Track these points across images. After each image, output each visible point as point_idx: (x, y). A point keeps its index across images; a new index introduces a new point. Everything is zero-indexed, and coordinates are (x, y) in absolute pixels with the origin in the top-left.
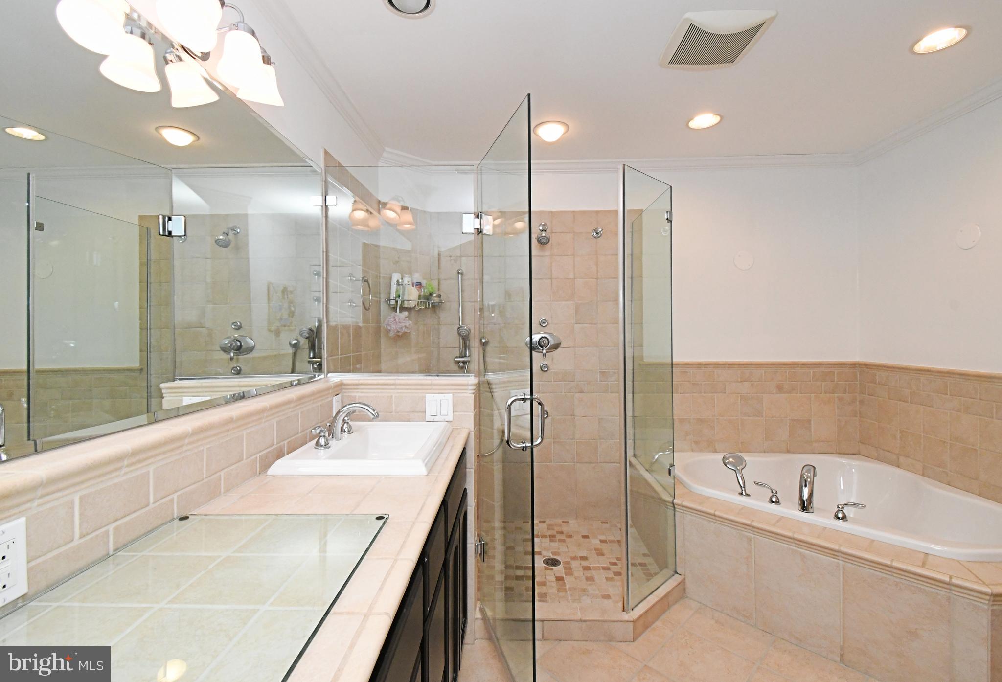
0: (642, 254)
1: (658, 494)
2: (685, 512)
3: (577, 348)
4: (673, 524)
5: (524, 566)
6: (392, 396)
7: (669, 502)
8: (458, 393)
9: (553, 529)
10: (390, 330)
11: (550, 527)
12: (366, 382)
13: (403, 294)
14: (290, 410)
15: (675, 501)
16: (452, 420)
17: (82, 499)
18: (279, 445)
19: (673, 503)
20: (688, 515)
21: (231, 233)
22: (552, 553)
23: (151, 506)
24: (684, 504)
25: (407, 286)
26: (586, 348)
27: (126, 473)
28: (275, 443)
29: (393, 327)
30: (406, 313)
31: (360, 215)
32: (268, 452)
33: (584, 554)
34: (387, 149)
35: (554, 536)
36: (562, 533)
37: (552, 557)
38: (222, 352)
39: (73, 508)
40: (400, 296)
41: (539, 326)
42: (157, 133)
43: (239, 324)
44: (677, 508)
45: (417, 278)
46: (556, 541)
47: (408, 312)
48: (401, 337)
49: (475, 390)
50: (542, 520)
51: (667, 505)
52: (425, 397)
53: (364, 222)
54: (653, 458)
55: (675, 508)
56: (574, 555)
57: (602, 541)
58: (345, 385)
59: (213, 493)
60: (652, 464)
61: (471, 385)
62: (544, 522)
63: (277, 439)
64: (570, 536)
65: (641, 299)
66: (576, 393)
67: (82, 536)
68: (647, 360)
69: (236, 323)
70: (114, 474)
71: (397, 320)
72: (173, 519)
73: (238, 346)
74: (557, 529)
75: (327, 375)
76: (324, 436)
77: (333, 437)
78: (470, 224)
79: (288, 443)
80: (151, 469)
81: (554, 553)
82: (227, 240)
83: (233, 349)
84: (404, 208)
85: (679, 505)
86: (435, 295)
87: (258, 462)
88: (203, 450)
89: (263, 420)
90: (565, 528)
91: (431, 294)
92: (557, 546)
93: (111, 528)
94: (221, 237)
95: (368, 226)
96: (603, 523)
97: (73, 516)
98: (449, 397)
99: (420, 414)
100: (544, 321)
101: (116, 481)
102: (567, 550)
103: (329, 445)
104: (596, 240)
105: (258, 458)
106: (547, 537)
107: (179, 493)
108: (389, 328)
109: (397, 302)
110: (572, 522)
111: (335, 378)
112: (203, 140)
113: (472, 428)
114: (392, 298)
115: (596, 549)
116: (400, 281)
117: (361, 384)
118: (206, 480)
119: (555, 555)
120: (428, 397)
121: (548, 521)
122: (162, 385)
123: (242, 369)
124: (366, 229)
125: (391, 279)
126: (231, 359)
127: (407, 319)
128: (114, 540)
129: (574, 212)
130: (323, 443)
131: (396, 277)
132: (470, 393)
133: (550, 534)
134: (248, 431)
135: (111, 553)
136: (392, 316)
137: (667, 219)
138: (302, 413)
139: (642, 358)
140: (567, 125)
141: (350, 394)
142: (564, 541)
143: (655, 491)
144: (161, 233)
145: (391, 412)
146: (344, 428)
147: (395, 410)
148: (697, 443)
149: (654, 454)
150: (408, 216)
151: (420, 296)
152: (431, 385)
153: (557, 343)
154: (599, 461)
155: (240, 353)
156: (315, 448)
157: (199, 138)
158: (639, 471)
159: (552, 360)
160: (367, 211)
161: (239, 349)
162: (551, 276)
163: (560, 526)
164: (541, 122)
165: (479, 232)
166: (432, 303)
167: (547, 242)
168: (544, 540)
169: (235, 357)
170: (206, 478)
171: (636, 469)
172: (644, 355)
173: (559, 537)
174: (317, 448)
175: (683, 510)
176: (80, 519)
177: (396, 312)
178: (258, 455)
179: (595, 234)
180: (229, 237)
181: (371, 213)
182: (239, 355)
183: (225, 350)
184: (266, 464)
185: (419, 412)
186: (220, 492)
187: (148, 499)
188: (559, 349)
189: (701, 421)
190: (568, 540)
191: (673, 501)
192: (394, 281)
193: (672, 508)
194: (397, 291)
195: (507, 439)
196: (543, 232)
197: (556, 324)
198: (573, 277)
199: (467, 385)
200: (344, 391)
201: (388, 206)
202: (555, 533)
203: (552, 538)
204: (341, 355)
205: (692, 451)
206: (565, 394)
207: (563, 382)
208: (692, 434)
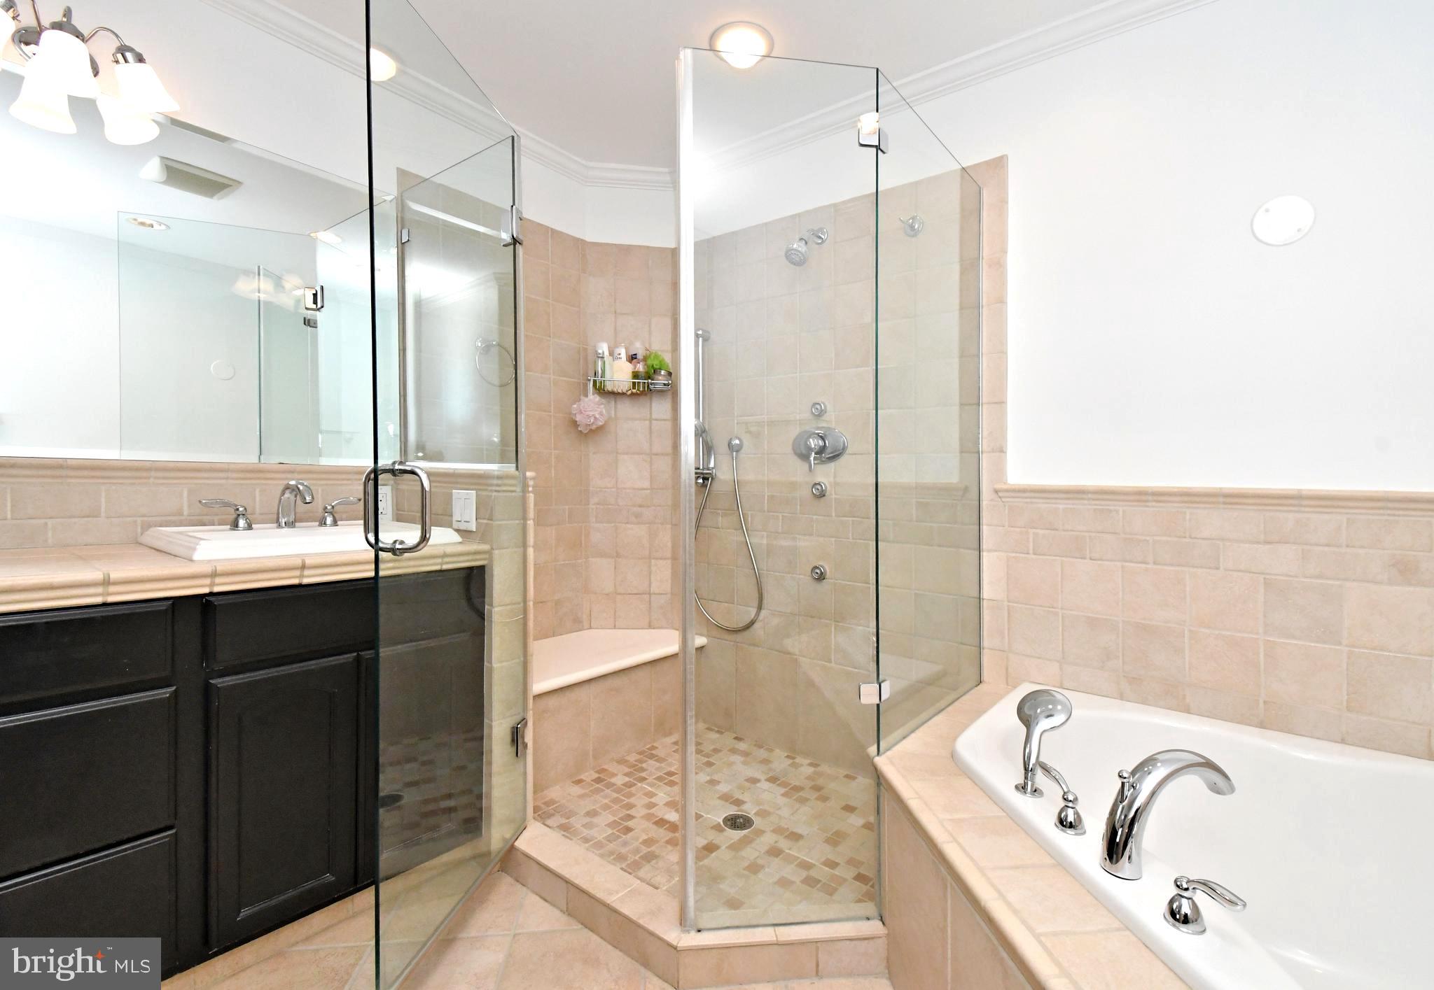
8: (481, 490)
9: (814, 781)
11: (816, 776)
16: (475, 530)
22: (760, 809)
24: (885, 768)
35: (800, 790)
37: (750, 815)
46: (791, 798)
56: (786, 827)
59: (30, 539)
63: (189, 509)
64: (825, 799)
74: (821, 781)
81: (761, 812)
86: (663, 372)
87: (139, 527)
88: (5, 488)
89: (151, 481)
91: (656, 371)
98: (472, 495)
99: (450, 518)
100: (818, 407)
102: (787, 816)
104: (910, 240)
106: (786, 787)
116: (599, 351)
127: (600, 405)
130: (241, 524)
138: (263, 490)
147: (431, 511)
148: (1131, 680)
151: (635, 373)
159: (834, 476)
162: (834, 323)
168: (777, 789)
173: (805, 793)
177: (587, 396)
178: (139, 519)
185: (449, 515)
186: (46, 542)
188: (843, 458)
189: (1142, 629)
194: (596, 367)
197: (839, 412)
198: (870, 321)
202: (807, 787)
205: (1122, 697)
206: (854, 541)
207: (851, 519)
208: (1121, 658)
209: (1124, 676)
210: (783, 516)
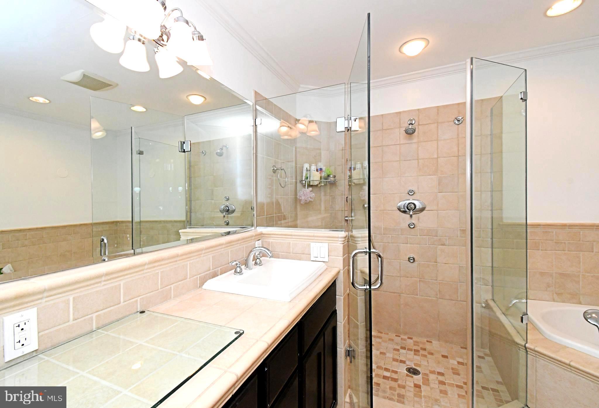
0: (502, 133)
1: (511, 336)
2: (537, 356)
3: (439, 211)
4: (525, 364)
5: (391, 369)
6: (290, 243)
7: (522, 346)
8: (333, 243)
9: (419, 346)
10: (301, 200)
11: (416, 343)
12: (275, 233)
13: (310, 176)
14: (223, 249)
15: (527, 345)
16: (328, 261)
17: (74, 298)
18: (214, 270)
19: (525, 346)
20: (540, 360)
21: (224, 148)
22: (414, 363)
23: (122, 304)
24: (537, 349)
25: (313, 171)
26: (447, 211)
27: (104, 285)
28: (211, 269)
29: (303, 198)
30: (311, 189)
31: (284, 129)
32: (206, 274)
33: (442, 371)
34: (301, 86)
35: (418, 351)
36: (425, 349)
37: (414, 367)
38: (220, 213)
39: (69, 304)
40: (307, 178)
41: (408, 195)
42: (187, 99)
43: (228, 198)
44: (529, 352)
45: (321, 165)
46: (419, 355)
47: (312, 188)
48: (308, 204)
49: (344, 241)
50: (410, 337)
51: (519, 347)
52: (310, 244)
53: (286, 134)
54: (511, 302)
55: (527, 351)
56: (433, 370)
57: (459, 363)
58: (264, 234)
59: (166, 298)
60: (508, 308)
61: (341, 238)
62: (411, 338)
63: (212, 266)
64: (432, 354)
65: (501, 171)
66: (439, 245)
67: (75, 319)
68: (505, 221)
69: (226, 197)
70: (96, 285)
71: (305, 193)
72: (138, 312)
73: (227, 210)
74: (421, 346)
75: (256, 228)
76: (239, 267)
77: (247, 267)
78: (341, 126)
79: (221, 269)
80: (122, 283)
81: (416, 365)
82: (221, 152)
83: (225, 211)
84: (311, 122)
85: (531, 349)
86: (332, 176)
87: (198, 280)
88: (158, 273)
89: (202, 256)
90: (428, 346)
91: (329, 176)
92: (419, 359)
93: (94, 315)
94: (219, 151)
95: (290, 136)
96: (462, 348)
97: (69, 308)
98: (326, 245)
99: (307, 255)
100: (412, 191)
101: (98, 289)
102: (427, 365)
103: (242, 272)
104: (457, 126)
105: (198, 278)
106: (412, 351)
107: (141, 297)
108: (301, 198)
109: (306, 181)
110: (435, 343)
111: (260, 230)
112: (209, 99)
113: (342, 268)
114: (304, 179)
115: (453, 369)
116: (308, 168)
117: (272, 234)
118: (160, 290)
119: (417, 366)
120: (312, 245)
121: (415, 339)
122: (180, 231)
123: (230, 222)
124: (289, 138)
125: (303, 167)
126: (224, 217)
127: (312, 192)
128: (96, 322)
129: (438, 106)
130: (238, 271)
131: (306, 166)
132: (340, 244)
133: (415, 349)
134: (191, 262)
135: (94, 329)
136: (302, 191)
137: (522, 99)
138: (231, 251)
139: (502, 218)
140: (427, 39)
141: (266, 240)
142: (425, 356)
143: (508, 333)
144: (180, 151)
145: (290, 253)
146: (257, 261)
147: (292, 252)
148: (558, 294)
149: (512, 299)
150: (314, 126)
151: (321, 177)
152: (314, 236)
153: (423, 207)
154: (459, 300)
155: (229, 213)
156: (234, 274)
157: (206, 99)
158: (495, 313)
159: (419, 219)
160: (288, 127)
161: (228, 210)
162: (418, 157)
163: (424, 343)
164: (405, 42)
165: (348, 129)
166: (330, 181)
167: (413, 132)
168: (409, 352)
169: (226, 216)
170: (160, 289)
171: (493, 311)
172: (504, 216)
173: (422, 352)
174: (235, 274)
175: (536, 354)
176: (73, 310)
177: (305, 188)
178: (198, 276)
179: (456, 122)
180: (223, 151)
181: (291, 128)
182: (228, 215)
183: (222, 211)
184: (203, 281)
185: (307, 254)
186: (171, 297)
187: (120, 300)
188: (424, 212)
189: (562, 275)
190: (429, 356)
191: (525, 345)
192: (305, 169)
193: (525, 351)
194: (306, 175)
195: (352, 281)
196: (411, 125)
197: (421, 193)
198: (436, 157)
199: (338, 238)
200: (263, 238)
201: (300, 121)
202: (419, 349)
203: (416, 352)
204: (266, 215)
205: (554, 300)
206: (429, 246)
207: (427, 237)
208: (554, 286)
209: (556, 293)
210: (391, 236)
